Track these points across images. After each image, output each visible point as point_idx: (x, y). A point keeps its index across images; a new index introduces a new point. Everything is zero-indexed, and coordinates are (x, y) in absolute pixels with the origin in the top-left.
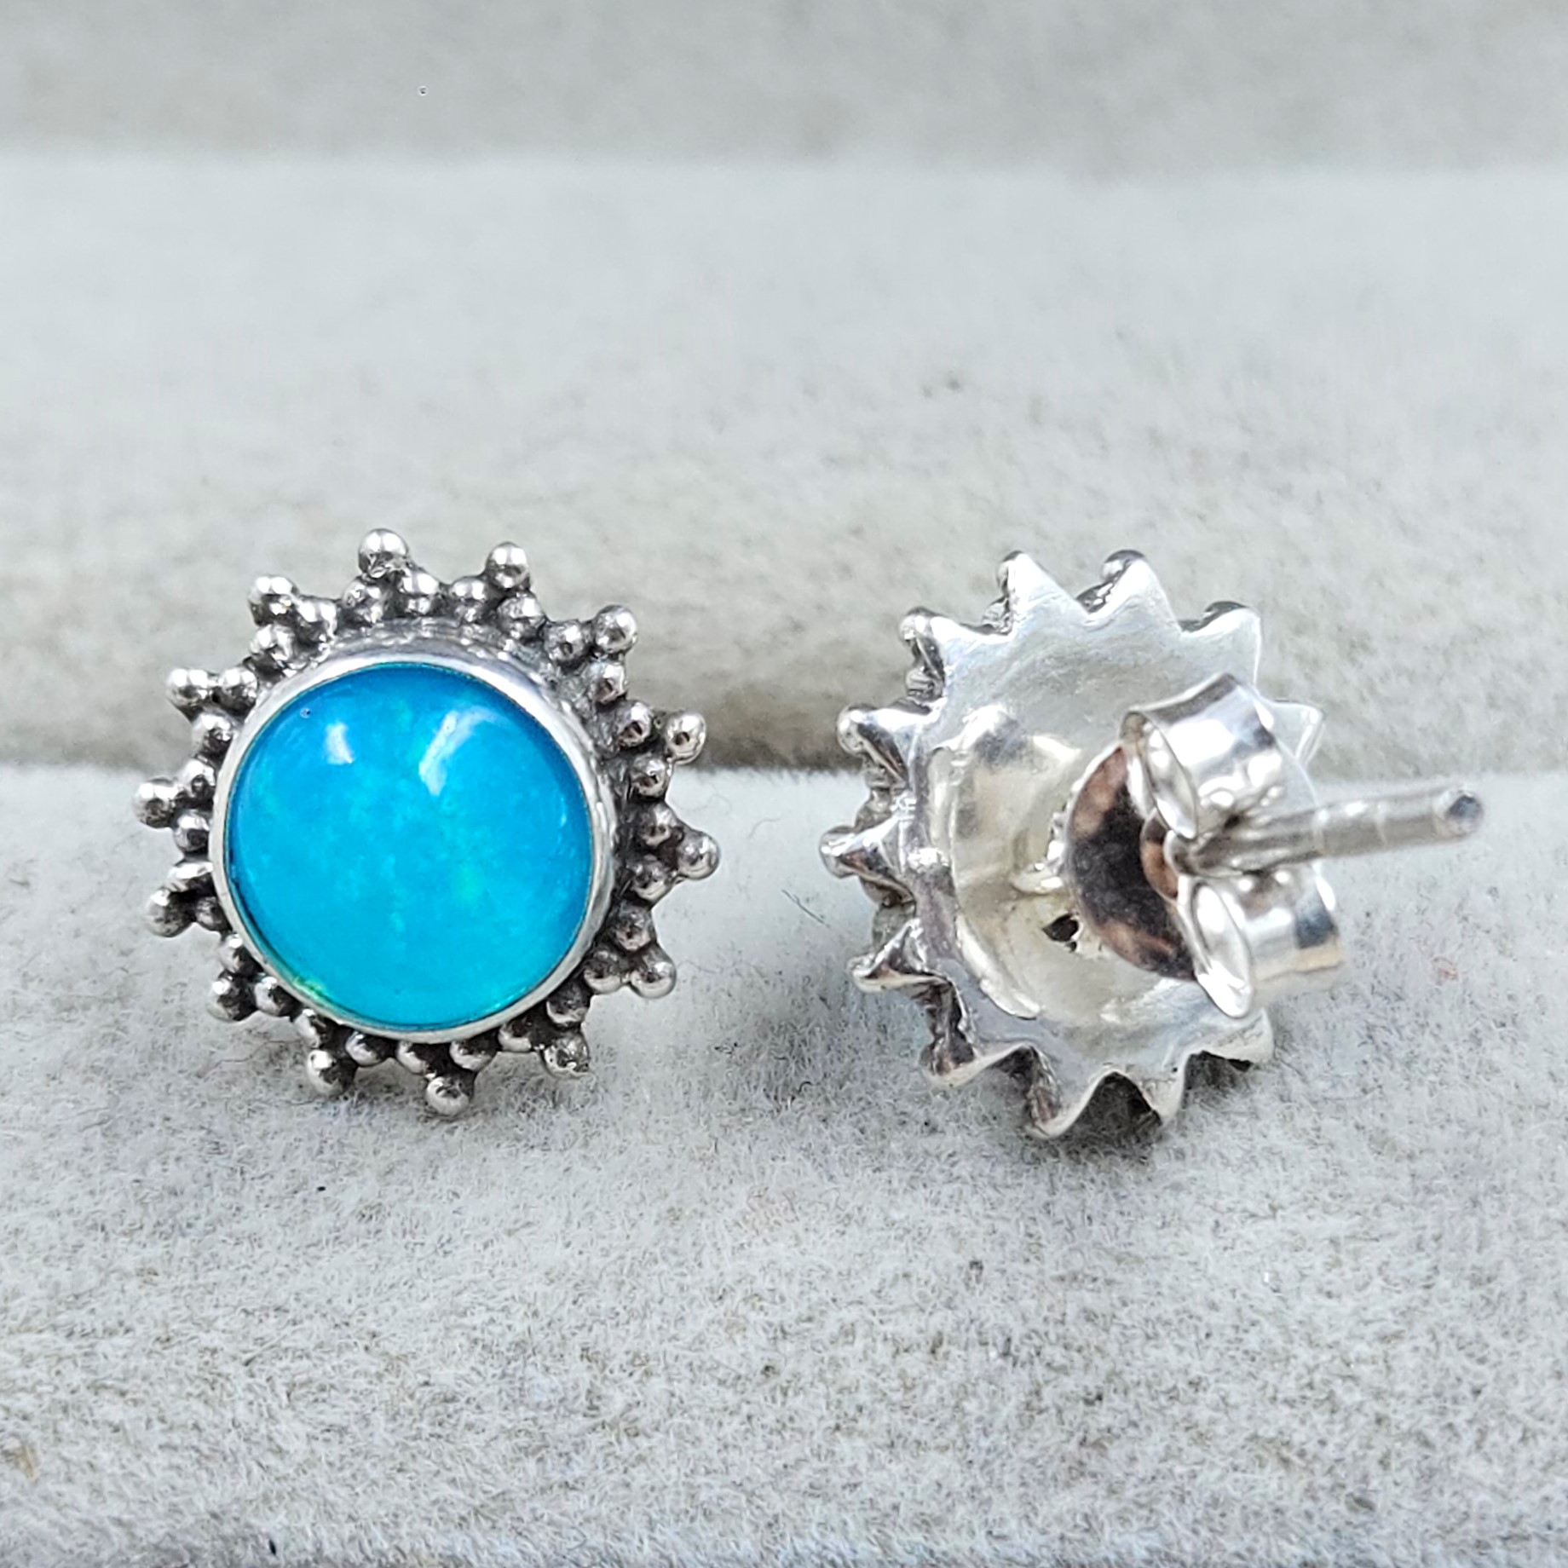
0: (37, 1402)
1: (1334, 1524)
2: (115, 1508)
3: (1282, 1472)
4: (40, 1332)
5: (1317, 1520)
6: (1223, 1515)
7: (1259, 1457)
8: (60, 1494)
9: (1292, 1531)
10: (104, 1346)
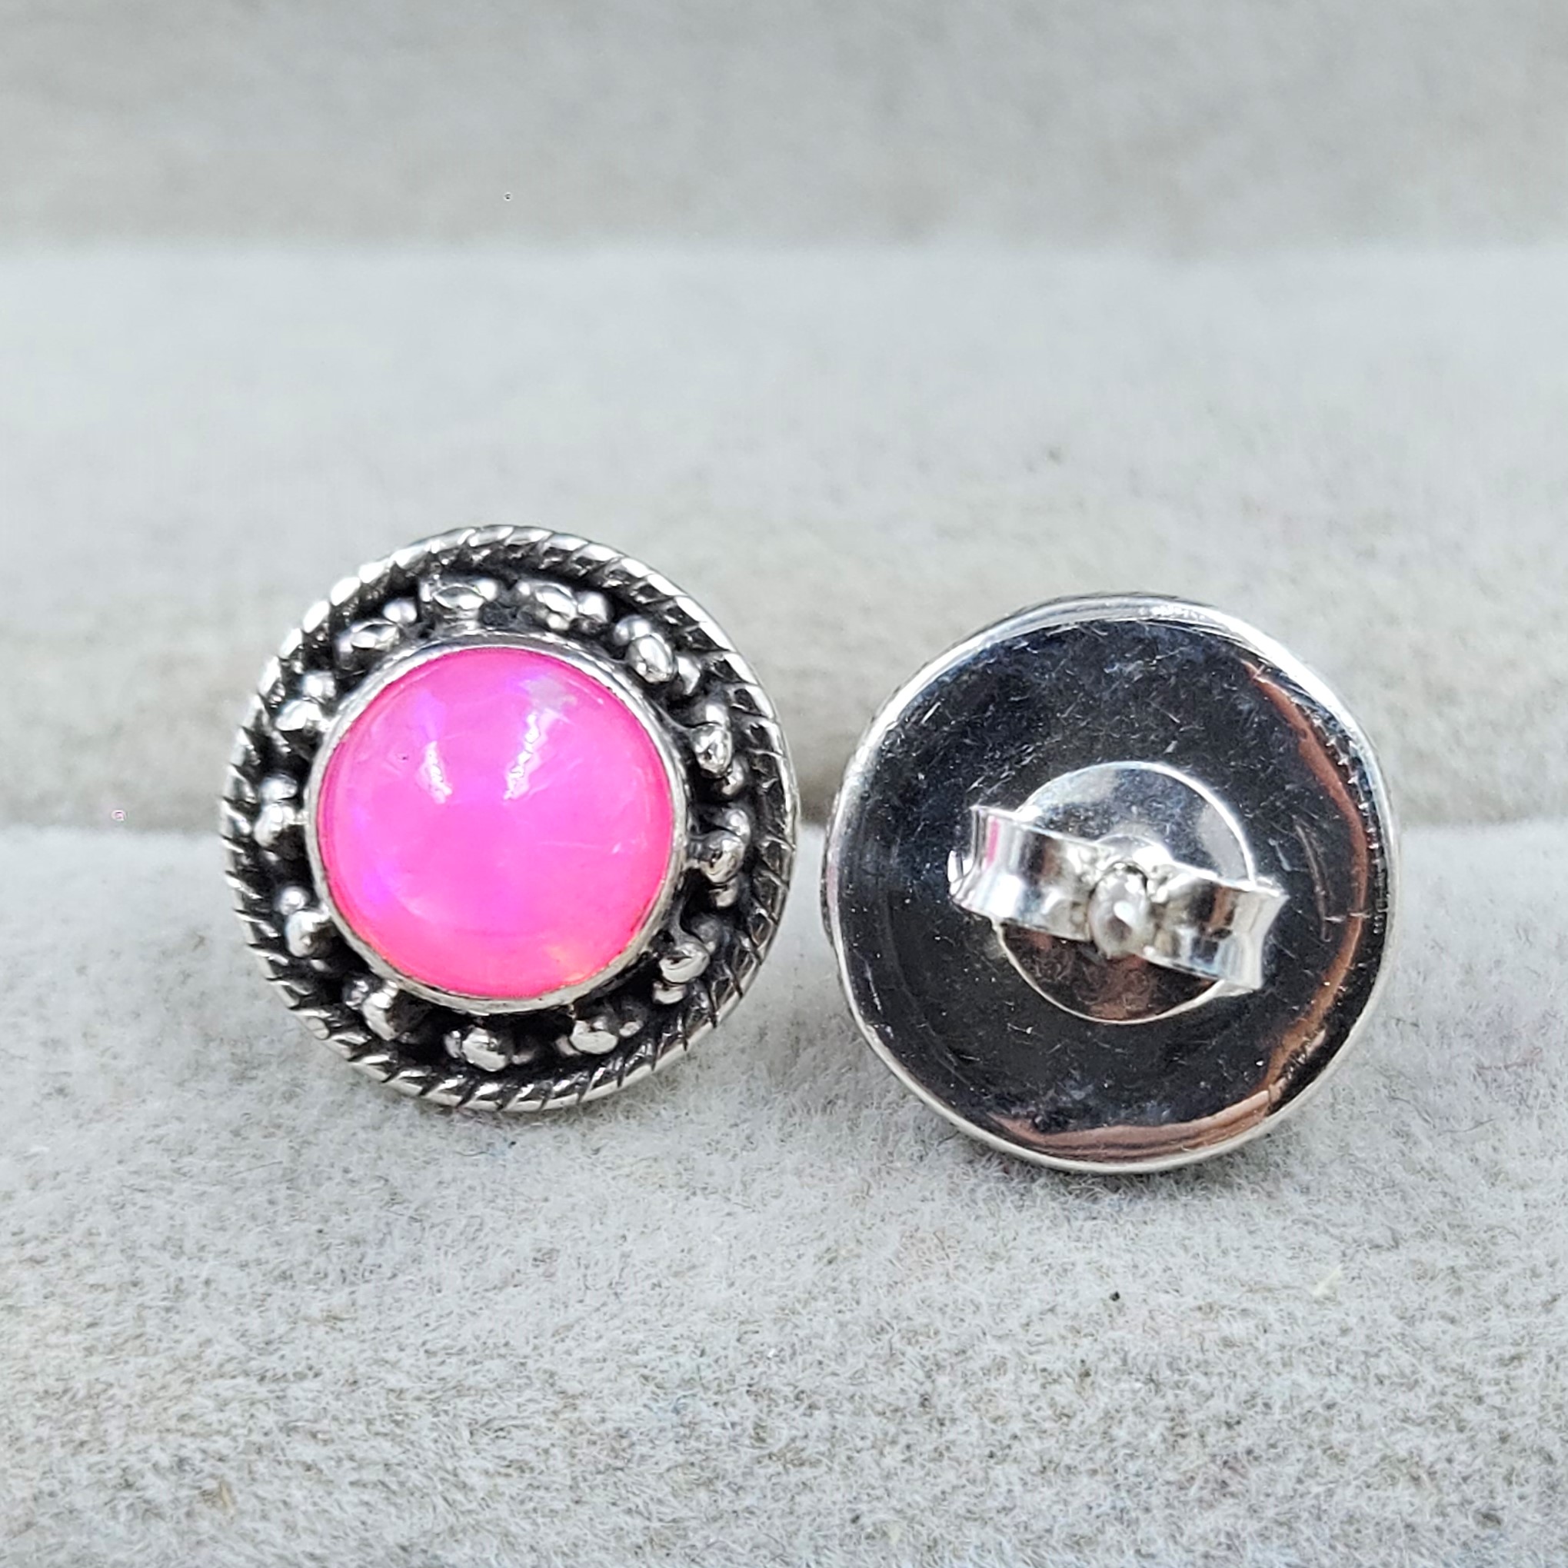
0: (232, 1444)
1: (1463, 1538)
2: (309, 1544)
3: (1413, 1490)
4: (234, 1377)
5: (1447, 1534)
6: (1358, 1531)
7: (1393, 1477)
8: (256, 1531)
9: (1423, 1545)
10: (295, 1390)
